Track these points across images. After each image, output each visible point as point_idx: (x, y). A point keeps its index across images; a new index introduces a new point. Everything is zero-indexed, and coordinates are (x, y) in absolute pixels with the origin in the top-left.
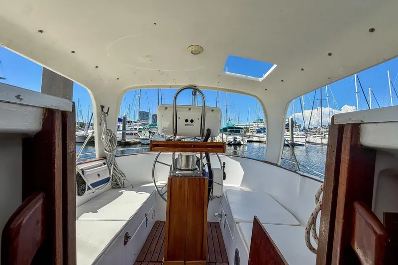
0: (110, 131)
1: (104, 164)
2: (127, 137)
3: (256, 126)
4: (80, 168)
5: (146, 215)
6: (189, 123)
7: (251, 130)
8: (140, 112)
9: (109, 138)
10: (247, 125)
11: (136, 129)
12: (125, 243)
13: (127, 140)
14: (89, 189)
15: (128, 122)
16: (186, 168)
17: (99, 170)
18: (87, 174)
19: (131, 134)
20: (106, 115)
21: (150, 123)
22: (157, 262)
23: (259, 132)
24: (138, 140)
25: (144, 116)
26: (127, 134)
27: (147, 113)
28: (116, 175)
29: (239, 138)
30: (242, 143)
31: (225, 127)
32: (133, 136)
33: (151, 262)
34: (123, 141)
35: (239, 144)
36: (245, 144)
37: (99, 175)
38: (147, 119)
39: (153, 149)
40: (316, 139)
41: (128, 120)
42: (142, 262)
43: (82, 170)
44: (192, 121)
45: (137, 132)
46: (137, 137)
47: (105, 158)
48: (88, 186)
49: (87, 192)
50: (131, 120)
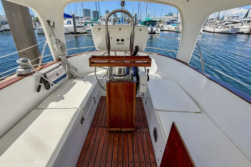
0: (59, 41)
1: (60, 65)
2: (77, 29)
3: (167, 19)
4: (42, 73)
5: (94, 98)
6: (120, 42)
7: (163, 21)
8: (84, 10)
9: (59, 46)
10: (160, 18)
11: (82, 23)
12: (82, 123)
13: (78, 31)
14: (52, 85)
15: (77, 18)
16: (119, 75)
17: (57, 71)
18: (48, 76)
19: (80, 27)
20: (53, 28)
21: (92, 19)
22: (104, 127)
23: (169, 23)
24: (85, 31)
25: (87, 12)
26: (77, 27)
27: (89, 10)
28: (70, 70)
29: (154, 29)
30: (156, 32)
31: (145, 20)
32: (82, 28)
33: (100, 127)
34: (75, 32)
35: (154, 33)
36: (158, 33)
37: (57, 74)
38: (89, 15)
39: (92, 65)
40: (210, 29)
41: (76, 16)
42: (94, 127)
43: (44, 74)
44: (123, 40)
45: (83, 25)
46: (84, 28)
47: (60, 60)
48: (51, 84)
49: (51, 87)
50: (78, 16)
